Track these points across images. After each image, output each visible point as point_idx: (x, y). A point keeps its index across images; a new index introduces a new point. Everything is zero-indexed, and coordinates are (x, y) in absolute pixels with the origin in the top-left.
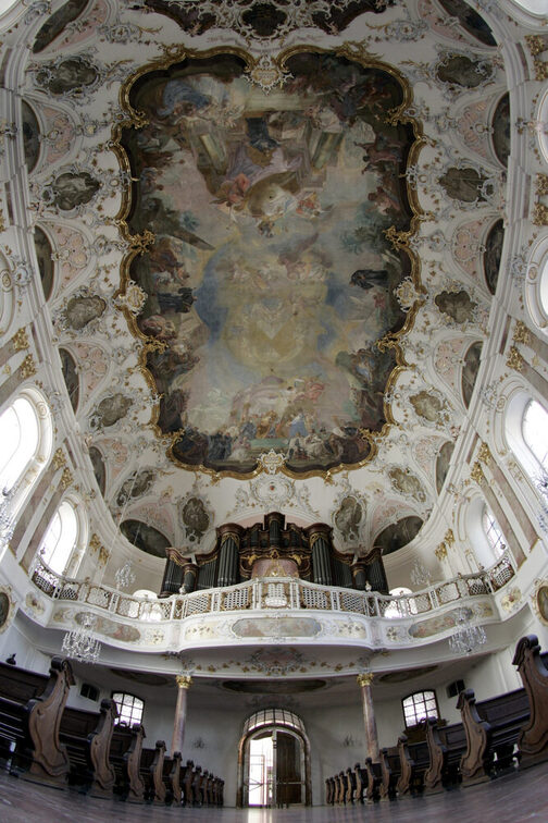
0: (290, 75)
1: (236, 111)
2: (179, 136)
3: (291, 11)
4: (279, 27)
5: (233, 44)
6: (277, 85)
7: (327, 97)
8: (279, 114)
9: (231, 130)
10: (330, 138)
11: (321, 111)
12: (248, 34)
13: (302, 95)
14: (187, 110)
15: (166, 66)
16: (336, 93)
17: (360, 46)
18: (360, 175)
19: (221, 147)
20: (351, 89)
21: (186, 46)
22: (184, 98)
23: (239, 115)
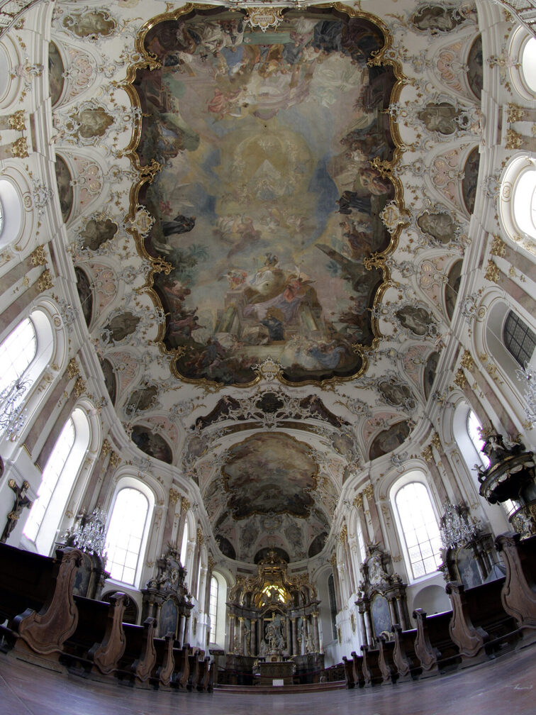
0: (253, 368)
1: (291, 345)
2: (333, 332)
3: (253, 409)
4: (260, 399)
5: (291, 388)
6: (262, 362)
7: (228, 356)
8: (261, 343)
9: (295, 333)
10: (224, 329)
11: (232, 347)
12: (280, 395)
13: (245, 356)
14: (325, 348)
15: (335, 378)
16: (222, 359)
17: (209, 392)
18: (199, 306)
19: (303, 322)
20: (212, 363)
21: (320, 389)
22: (325, 356)
23: (289, 342)
